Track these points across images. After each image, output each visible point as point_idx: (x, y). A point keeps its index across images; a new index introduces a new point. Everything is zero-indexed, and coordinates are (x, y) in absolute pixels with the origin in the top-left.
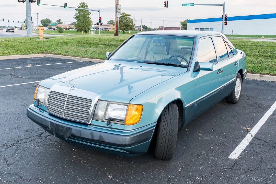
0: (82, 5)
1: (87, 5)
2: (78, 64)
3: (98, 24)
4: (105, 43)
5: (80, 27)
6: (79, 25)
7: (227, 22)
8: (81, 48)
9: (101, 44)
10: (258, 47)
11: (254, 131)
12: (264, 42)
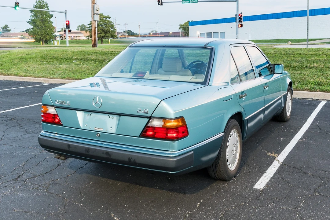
0: (39, 4)
1: (47, 5)
2: (45, 88)
3: (65, 31)
4: (81, 57)
5: (38, 35)
6: (36, 32)
7: (242, 23)
8: (47, 65)
9: (76, 59)
10: (283, 56)
11: (282, 157)
12: (290, 49)
